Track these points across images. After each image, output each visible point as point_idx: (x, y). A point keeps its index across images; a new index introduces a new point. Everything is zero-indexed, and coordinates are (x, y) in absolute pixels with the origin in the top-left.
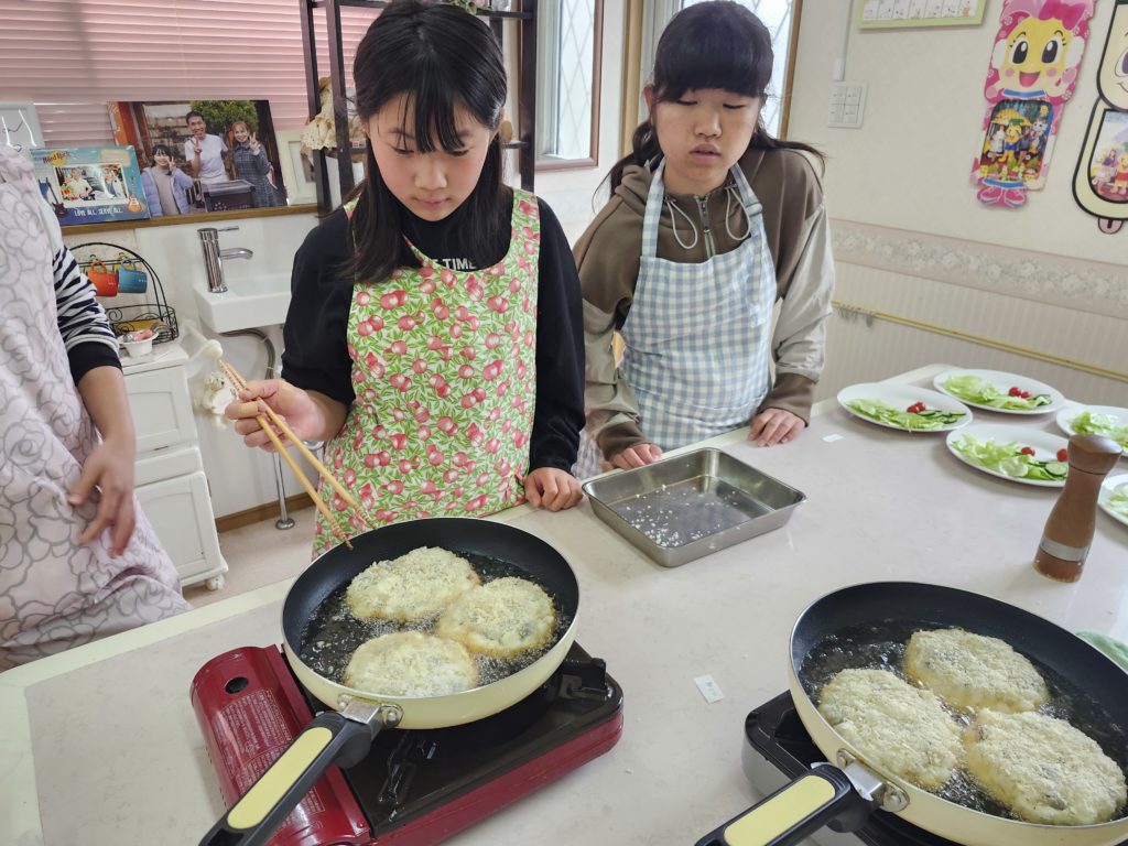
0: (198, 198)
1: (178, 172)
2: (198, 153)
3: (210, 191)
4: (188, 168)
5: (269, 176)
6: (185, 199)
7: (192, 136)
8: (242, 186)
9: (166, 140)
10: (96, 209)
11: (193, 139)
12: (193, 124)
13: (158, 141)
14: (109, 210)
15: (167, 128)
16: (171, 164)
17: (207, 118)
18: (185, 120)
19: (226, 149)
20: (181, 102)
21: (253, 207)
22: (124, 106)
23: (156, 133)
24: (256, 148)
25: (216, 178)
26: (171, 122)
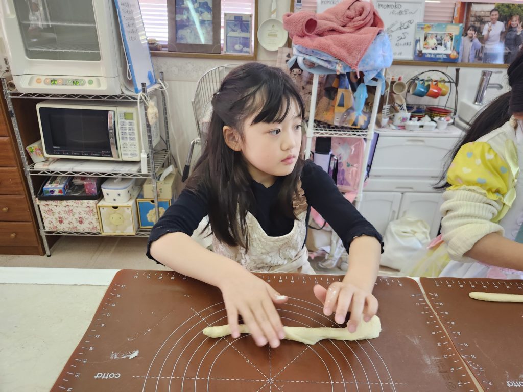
0: (481, 55)
1: (476, 40)
2: (489, 31)
3: (488, 52)
5: (520, 47)
6: (473, 55)
7: (489, 22)
9: (476, 23)
10: (436, 55)
11: (490, 23)
12: (493, 15)
13: (473, 23)
14: (441, 56)
15: (479, 17)
17: (500, 12)
18: (489, 13)
19: (504, 30)
20: (490, 3)
22: (463, 4)
23: (472, 19)
24: (520, 31)
26: (482, 14)
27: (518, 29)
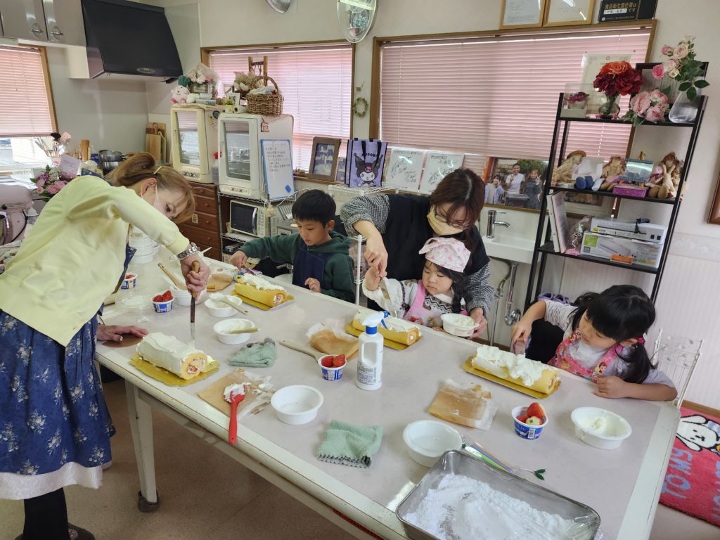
0: (503, 199)
1: (500, 187)
2: (511, 181)
3: (510, 197)
4: (505, 187)
5: (539, 195)
6: (497, 198)
8: (525, 197)
11: (512, 174)
12: (515, 168)
15: (504, 169)
16: (499, 183)
17: (522, 166)
18: (512, 166)
19: (524, 181)
20: (514, 159)
21: (525, 206)
22: (492, 159)
23: (498, 170)
24: (538, 182)
25: (514, 192)
26: (506, 167)
27: (536, 180)
